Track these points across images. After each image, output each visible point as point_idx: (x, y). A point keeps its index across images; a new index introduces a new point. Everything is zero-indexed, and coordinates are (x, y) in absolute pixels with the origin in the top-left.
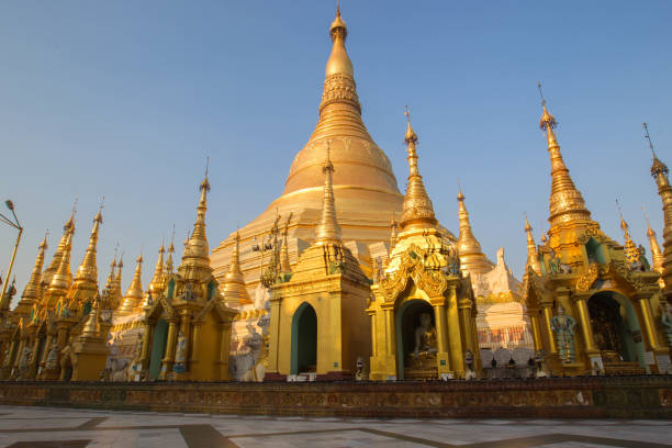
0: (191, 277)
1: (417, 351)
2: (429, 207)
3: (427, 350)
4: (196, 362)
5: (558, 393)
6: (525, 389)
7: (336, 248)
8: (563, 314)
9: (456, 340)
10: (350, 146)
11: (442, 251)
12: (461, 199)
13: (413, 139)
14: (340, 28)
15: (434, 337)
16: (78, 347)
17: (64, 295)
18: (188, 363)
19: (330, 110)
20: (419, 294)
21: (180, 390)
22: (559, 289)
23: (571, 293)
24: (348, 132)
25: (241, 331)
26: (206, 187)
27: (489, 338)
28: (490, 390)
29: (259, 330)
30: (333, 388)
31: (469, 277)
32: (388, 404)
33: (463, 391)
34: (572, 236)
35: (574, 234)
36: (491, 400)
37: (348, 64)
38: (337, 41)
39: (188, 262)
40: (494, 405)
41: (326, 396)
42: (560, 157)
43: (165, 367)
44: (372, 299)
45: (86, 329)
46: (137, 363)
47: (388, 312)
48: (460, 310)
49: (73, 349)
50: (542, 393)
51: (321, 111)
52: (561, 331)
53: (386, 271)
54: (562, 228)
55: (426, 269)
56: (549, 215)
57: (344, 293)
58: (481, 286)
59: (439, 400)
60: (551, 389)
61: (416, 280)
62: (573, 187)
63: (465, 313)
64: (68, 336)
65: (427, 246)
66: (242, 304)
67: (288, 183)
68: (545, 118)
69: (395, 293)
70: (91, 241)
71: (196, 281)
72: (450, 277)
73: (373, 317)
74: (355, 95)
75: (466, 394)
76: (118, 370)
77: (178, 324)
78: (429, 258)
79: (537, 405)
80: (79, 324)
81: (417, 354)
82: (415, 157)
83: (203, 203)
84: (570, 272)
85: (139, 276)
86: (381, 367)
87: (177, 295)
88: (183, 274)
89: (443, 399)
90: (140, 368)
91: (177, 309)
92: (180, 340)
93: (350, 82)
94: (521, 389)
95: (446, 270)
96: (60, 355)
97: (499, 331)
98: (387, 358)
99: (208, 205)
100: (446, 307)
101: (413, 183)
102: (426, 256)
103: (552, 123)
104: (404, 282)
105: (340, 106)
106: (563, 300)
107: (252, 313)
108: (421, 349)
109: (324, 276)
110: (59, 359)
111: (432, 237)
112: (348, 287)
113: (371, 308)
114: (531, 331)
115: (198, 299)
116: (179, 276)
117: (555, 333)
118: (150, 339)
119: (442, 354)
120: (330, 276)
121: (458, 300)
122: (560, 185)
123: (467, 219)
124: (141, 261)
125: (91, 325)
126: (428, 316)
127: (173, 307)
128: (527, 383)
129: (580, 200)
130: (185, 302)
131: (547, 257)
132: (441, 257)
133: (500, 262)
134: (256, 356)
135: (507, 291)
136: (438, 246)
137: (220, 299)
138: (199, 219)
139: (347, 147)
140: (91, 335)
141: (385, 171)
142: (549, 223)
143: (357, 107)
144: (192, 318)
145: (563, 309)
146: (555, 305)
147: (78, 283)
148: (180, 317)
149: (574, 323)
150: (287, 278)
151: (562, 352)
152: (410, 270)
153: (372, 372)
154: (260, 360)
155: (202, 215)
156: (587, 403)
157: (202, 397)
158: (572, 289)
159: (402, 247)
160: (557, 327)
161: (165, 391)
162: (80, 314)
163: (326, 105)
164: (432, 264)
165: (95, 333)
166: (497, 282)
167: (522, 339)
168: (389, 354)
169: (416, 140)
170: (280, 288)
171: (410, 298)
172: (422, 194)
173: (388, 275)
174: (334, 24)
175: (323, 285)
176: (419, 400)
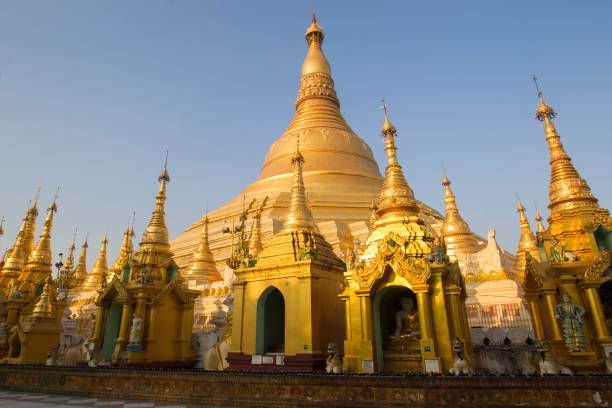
0: (147, 262)
1: (397, 333)
2: (410, 195)
3: (409, 333)
4: (153, 341)
5: (569, 392)
6: (527, 388)
7: (305, 234)
8: (569, 302)
9: (443, 326)
10: (328, 137)
11: (425, 239)
12: (447, 184)
13: (391, 132)
14: (315, 33)
15: (417, 320)
16: (27, 327)
17: (16, 277)
18: (144, 343)
19: (307, 104)
20: (399, 281)
21: (124, 378)
22: (564, 277)
23: (577, 281)
24: (325, 124)
25: (208, 307)
26: (165, 178)
27: (480, 315)
28: (484, 388)
29: (226, 309)
30: (296, 381)
31: (456, 263)
32: (361, 399)
33: (451, 388)
34: (577, 224)
35: (579, 222)
36: (486, 397)
37: (325, 64)
38: (313, 44)
39: (145, 247)
40: (490, 403)
41: (288, 388)
42: (561, 146)
43: (118, 348)
44: (346, 285)
45: (37, 310)
46: (90, 342)
47: (363, 299)
48: (446, 297)
49: (21, 327)
50: (550, 393)
51: (298, 105)
52: (567, 320)
53: (362, 258)
54: (565, 215)
55: (406, 256)
56: (549, 203)
57: (314, 278)
58: (471, 264)
59: (422, 396)
60: (560, 388)
61: (395, 267)
62: (576, 175)
63: (453, 300)
64: (18, 315)
65: (407, 234)
66: (211, 282)
67: (265, 169)
68: (543, 109)
69: (371, 280)
70: (45, 228)
71: (153, 266)
72: (435, 265)
73: (347, 302)
74: (333, 91)
75: (454, 390)
76: (73, 345)
77: (134, 306)
78: (410, 246)
79: (542, 404)
80: (31, 304)
81: (398, 336)
82: (394, 148)
83: (162, 193)
84: (577, 259)
85: (104, 256)
86: (356, 351)
87: (133, 278)
88: (139, 259)
89: (426, 395)
90: (92, 346)
91: (131, 293)
92: (135, 321)
93: (327, 80)
94: (523, 388)
95: (430, 257)
96: (8, 334)
97: (491, 308)
98: (363, 343)
99: (167, 194)
100: (431, 294)
101: (392, 173)
102: (406, 244)
103: (550, 113)
104: (381, 269)
105: (317, 101)
106: (568, 288)
107: (220, 290)
108: (401, 332)
109: (293, 261)
110: (8, 337)
111: (414, 225)
112: (319, 272)
113: (344, 294)
114: (528, 308)
115: (155, 282)
116: (135, 261)
117: (560, 322)
118: (104, 320)
119: (425, 340)
120: (298, 262)
121: (444, 285)
122: (562, 173)
123: (454, 202)
124: (106, 242)
125: (42, 306)
126: (411, 300)
127: (128, 290)
128: (529, 380)
129: (586, 187)
130: (140, 286)
131: (548, 245)
132: (424, 245)
133: (491, 242)
134: (221, 334)
135: (499, 269)
136: (420, 234)
137: (181, 281)
138: (158, 208)
139: (325, 137)
140: (42, 315)
141: (366, 158)
142: (550, 210)
143: (336, 102)
144: (149, 300)
145: (570, 297)
146: (558, 293)
147: (31, 266)
148: (136, 299)
149: (583, 312)
150: (252, 264)
151: (568, 341)
152: (389, 258)
153: (346, 356)
154: (224, 338)
155: (161, 205)
156: (606, 404)
157: (148, 384)
158: (580, 277)
159: (380, 234)
160: (562, 315)
161: (108, 378)
162: (32, 295)
163: (303, 101)
164: (414, 252)
165: (46, 313)
166: (489, 260)
167: (518, 314)
168: (366, 339)
169: (394, 132)
170: (244, 272)
171: (388, 285)
172: (402, 182)
173: (364, 262)
174: (310, 30)
175: (291, 270)
176: (398, 395)
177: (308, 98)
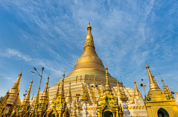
177: (88, 46)
